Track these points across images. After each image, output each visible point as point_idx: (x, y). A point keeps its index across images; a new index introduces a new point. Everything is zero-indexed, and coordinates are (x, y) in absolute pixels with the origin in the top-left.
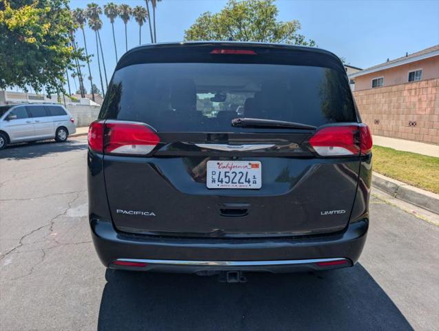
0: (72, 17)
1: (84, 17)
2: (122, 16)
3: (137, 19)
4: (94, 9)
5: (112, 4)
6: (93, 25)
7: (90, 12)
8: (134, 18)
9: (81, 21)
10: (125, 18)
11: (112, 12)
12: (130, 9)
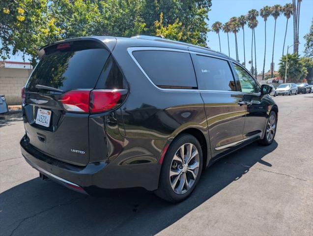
0: (237, 22)
1: (245, 21)
2: (273, 14)
3: (285, 14)
4: (253, 14)
5: (267, 7)
6: (252, 25)
7: (250, 16)
8: (283, 14)
9: (243, 24)
10: (276, 15)
11: (266, 13)
12: (281, 8)
